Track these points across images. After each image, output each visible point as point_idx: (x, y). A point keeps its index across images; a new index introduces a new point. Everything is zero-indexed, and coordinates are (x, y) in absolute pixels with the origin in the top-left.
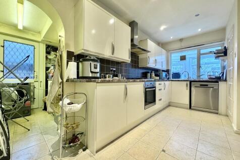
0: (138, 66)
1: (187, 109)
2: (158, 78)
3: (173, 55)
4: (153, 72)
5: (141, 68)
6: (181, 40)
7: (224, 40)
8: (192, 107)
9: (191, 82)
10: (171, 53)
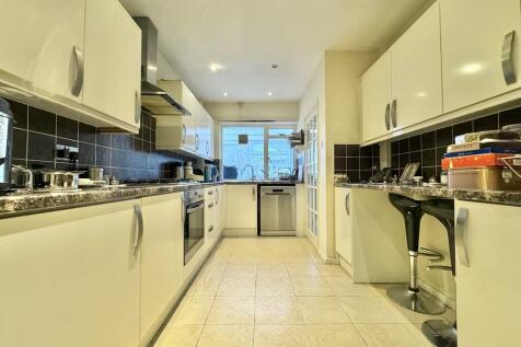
0: (154, 146)
1: (254, 237)
2: (201, 178)
3: (225, 130)
4: (190, 163)
5: (160, 152)
6: (240, 104)
7: (297, 120)
8: (262, 233)
9: (259, 185)
10: (222, 126)
